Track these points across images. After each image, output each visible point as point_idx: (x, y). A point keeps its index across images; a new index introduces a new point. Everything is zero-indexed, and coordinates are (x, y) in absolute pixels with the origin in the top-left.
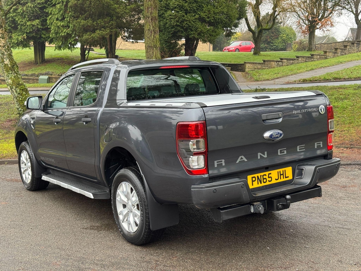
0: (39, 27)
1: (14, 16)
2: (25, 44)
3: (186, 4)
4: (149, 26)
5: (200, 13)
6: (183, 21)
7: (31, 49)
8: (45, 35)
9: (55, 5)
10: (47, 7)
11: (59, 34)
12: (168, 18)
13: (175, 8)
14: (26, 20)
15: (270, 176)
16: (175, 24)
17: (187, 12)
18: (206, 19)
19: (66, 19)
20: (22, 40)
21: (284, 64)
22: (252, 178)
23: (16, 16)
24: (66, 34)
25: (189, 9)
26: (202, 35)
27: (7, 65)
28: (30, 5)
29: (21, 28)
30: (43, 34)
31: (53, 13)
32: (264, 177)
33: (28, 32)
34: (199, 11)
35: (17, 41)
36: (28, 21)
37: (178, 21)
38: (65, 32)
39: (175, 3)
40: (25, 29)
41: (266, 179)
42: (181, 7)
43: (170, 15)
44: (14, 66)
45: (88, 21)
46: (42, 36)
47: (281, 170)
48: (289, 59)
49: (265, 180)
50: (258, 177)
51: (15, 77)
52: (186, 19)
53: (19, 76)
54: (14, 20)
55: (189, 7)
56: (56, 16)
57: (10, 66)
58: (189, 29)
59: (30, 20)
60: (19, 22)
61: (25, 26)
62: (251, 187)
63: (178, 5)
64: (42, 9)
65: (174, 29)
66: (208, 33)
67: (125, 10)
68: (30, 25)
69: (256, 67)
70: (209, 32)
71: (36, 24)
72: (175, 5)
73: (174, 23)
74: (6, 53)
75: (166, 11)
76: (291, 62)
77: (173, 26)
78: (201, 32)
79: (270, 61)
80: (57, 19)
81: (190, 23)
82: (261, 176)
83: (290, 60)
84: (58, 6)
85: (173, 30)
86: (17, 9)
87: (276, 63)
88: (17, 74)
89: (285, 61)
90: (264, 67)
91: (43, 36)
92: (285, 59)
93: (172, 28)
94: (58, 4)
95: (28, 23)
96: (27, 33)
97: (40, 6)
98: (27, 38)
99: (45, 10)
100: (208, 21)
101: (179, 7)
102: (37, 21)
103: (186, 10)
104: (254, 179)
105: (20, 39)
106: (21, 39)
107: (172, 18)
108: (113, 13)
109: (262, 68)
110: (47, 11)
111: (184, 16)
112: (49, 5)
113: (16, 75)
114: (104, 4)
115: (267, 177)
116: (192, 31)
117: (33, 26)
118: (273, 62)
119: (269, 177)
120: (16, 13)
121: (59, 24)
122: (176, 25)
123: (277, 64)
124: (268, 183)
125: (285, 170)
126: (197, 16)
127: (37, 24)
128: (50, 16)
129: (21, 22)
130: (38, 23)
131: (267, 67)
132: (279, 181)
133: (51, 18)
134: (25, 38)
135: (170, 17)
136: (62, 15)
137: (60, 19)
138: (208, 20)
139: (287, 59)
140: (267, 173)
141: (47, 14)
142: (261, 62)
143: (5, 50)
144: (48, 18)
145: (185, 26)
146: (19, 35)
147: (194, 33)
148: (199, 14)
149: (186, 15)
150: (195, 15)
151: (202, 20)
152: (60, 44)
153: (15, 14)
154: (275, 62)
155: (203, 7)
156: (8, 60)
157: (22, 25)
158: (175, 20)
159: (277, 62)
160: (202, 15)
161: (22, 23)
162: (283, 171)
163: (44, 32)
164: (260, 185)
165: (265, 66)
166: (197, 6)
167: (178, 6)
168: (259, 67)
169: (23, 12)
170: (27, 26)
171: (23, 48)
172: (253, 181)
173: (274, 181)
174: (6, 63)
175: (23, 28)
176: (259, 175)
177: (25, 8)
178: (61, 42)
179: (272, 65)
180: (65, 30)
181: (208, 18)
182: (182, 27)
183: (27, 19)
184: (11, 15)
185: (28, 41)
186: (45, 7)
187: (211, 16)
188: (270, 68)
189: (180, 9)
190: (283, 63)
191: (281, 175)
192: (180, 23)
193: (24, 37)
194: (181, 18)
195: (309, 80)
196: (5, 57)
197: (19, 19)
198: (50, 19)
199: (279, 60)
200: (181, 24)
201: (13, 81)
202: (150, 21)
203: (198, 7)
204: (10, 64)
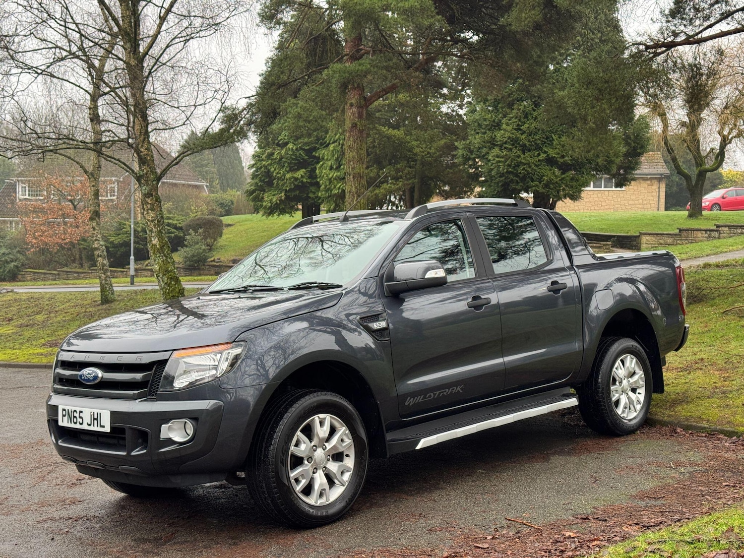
0: (305, 180)
1: (268, 165)
2: (283, 209)
3: (523, 137)
4: (350, 187)
5: (547, 150)
6: (518, 165)
7: (293, 217)
8: (314, 193)
9: (328, 145)
10: (319, 149)
11: (331, 191)
12: (494, 162)
13: (506, 143)
14: (286, 170)
16: (505, 170)
17: (524, 149)
18: (558, 159)
19: (342, 167)
20: (278, 202)
21: (722, 235)
23: (271, 164)
24: (340, 191)
25: (527, 143)
26: (552, 186)
27: (155, 245)
28: (291, 147)
29: (278, 184)
30: (311, 192)
31: (325, 158)
33: (288, 189)
34: (546, 146)
35: (270, 204)
36: (288, 172)
37: (509, 166)
38: (339, 188)
39: (504, 134)
40: (283, 185)
42: (515, 142)
43: (498, 156)
44: (163, 246)
45: (371, 170)
46: (309, 195)
48: (733, 226)
51: (163, 261)
52: (523, 161)
53: (169, 260)
54: (269, 171)
55: (529, 141)
56: (329, 163)
57: (158, 247)
58: (529, 177)
59: (291, 170)
60: (274, 174)
61: (283, 180)
63: (509, 138)
64: (309, 152)
65: (503, 178)
66: (562, 182)
67: (428, 150)
68: (290, 179)
69: (661, 241)
70: (564, 182)
71: (300, 176)
72: (505, 138)
73: (503, 169)
74: (154, 230)
75: (490, 149)
76: (739, 231)
77: (503, 173)
78: (550, 182)
79: (691, 230)
80: (331, 168)
81: (530, 167)
83: (736, 229)
84: (331, 147)
85: (501, 179)
86: (273, 154)
87: (706, 233)
88: (166, 257)
89: (727, 229)
90: (678, 242)
91: (311, 195)
92: (725, 226)
93: (500, 177)
94: (333, 143)
95: (288, 176)
96: (286, 191)
97: (308, 148)
98: (285, 198)
99: (314, 153)
100: (562, 163)
101: (512, 141)
102: (302, 172)
103: (524, 145)
105: (274, 200)
106: (276, 201)
107: (499, 162)
108: (410, 155)
109: (675, 243)
110: (317, 155)
111: (519, 156)
112: (322, 144)
113: (164, 258)
114: (394, 142)
116: (533, 181)
117: (296, 179)
118: (699, 232)
120: (272, 160)
121: (331, 176)
122: (507, 172)
123: (707, 235)
126: (543, 156)
127: (302, 177)
128: (321, 163)
129: (277, 173)
130: (303, 174)
131: (686, 241)
133: (323, 165)
134: (283, 198)
135: (497, 159)
136: (337, 159)
137: (335, 167)
138: (561, 160)
139: (729, 227)
141: (318, 160)
142: (672, 232)
143: (154, 225)
144: (318, 166)
145: (520, 173)
146: (274, 195)
147: (537, 186)
148: (545, 151)
149: (524, 153)
150: (539, 155)
151: (551, 161)
152: (332, 207)
153: (270, 161)
154: (704, 232)
155: (553, 140)
156: (156, 239)
157: (279, 179)
158: (506, 164)
159: (708, 232)
160: (552, 153)
161: (279, 175)
163: (313, 189)
165: (681, 240)
166: (543, 138)
167: (509, 141)
168: (670, 240)
169: (281, 158)
170: (287, 180)
171: (279, 215)
174: (154, 242)
175: (281, 183)
177: (283, 152)
178: (334, 205)
179: (696, 237)
180: (340, 184)
181: (563, 157)
182: (516, 175)
183: (288, 169)
184: (264, 163)
185: (287, 204)
186: (315, 149)
187: (566, 153)
188: (692, 243)
189: (513, 145)
190: (720, 233)
192: (514, 167)
193: (281, 197)
194: (515, 160)
195: (714, 265)
196: (153, 234)
197: (275, 170)
198: (320, 168)
199: (714, 228)
200: (515, 170)
201: (161, 267)
202: (352, 179)
203: (544, 140)
204: (159, 244)
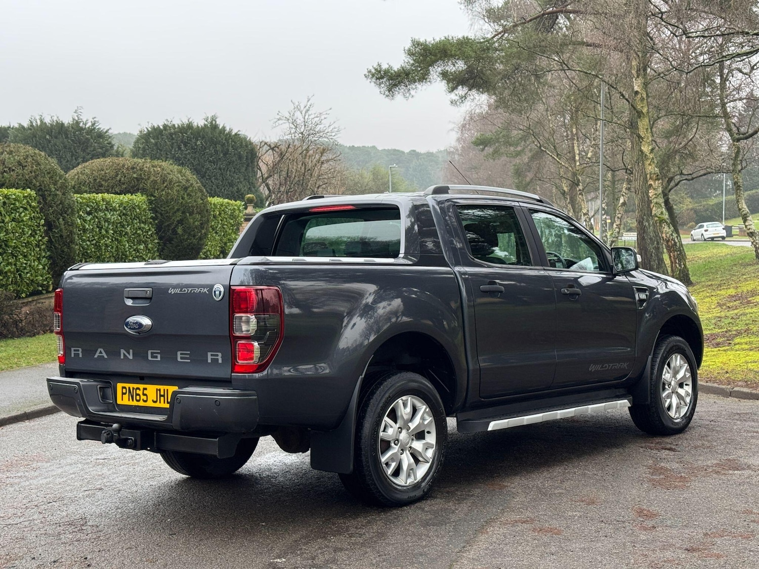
15: (145, 392)
22: (123, 388)
32: (138, 392)
41: (139, 395)
47: (162, 387)
49: (138, 398)
50: (129, 388)
62: (119, 402)
82: (133, 388)
104: (124, 391)
115: (140, 392)
119: (144, 395)
124: (141, 404)
125: (167, 390)
132: (157, 405)
140: (141, 386)
162: (164, 390)
164: (131, 403)
172: (123, 394)
173: (150, 404)
176: (132, 386)
191: (161, 396)
